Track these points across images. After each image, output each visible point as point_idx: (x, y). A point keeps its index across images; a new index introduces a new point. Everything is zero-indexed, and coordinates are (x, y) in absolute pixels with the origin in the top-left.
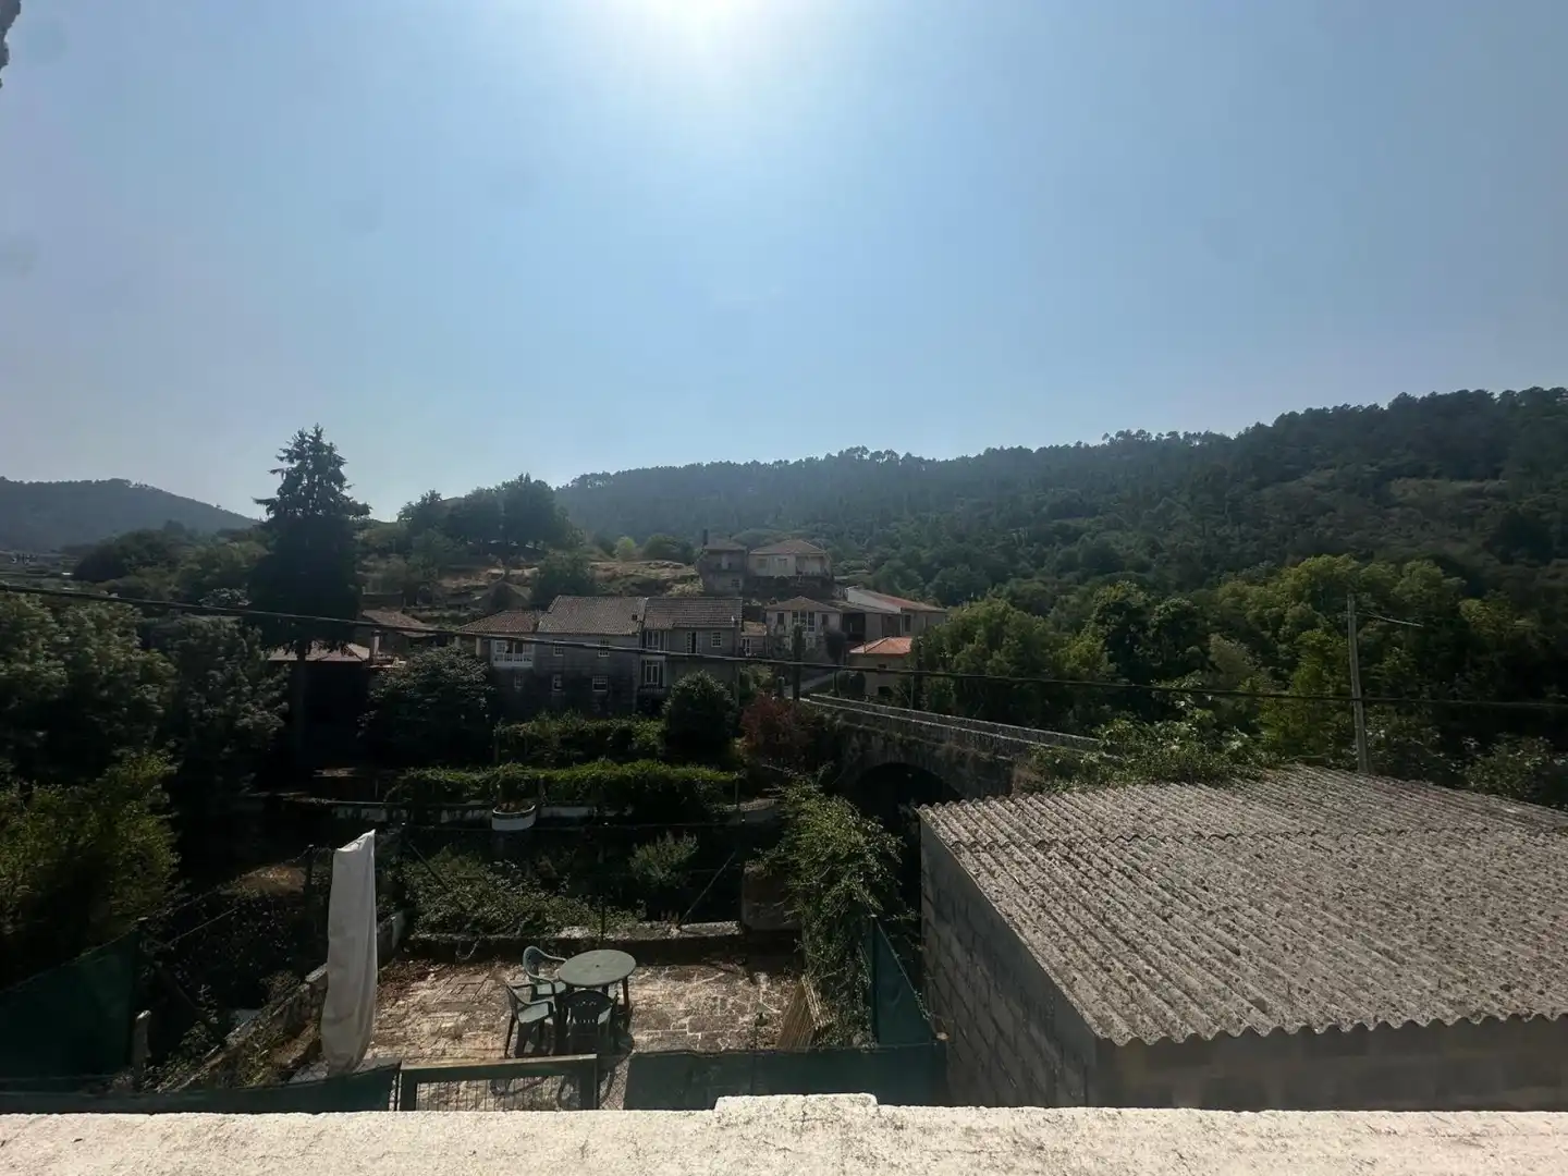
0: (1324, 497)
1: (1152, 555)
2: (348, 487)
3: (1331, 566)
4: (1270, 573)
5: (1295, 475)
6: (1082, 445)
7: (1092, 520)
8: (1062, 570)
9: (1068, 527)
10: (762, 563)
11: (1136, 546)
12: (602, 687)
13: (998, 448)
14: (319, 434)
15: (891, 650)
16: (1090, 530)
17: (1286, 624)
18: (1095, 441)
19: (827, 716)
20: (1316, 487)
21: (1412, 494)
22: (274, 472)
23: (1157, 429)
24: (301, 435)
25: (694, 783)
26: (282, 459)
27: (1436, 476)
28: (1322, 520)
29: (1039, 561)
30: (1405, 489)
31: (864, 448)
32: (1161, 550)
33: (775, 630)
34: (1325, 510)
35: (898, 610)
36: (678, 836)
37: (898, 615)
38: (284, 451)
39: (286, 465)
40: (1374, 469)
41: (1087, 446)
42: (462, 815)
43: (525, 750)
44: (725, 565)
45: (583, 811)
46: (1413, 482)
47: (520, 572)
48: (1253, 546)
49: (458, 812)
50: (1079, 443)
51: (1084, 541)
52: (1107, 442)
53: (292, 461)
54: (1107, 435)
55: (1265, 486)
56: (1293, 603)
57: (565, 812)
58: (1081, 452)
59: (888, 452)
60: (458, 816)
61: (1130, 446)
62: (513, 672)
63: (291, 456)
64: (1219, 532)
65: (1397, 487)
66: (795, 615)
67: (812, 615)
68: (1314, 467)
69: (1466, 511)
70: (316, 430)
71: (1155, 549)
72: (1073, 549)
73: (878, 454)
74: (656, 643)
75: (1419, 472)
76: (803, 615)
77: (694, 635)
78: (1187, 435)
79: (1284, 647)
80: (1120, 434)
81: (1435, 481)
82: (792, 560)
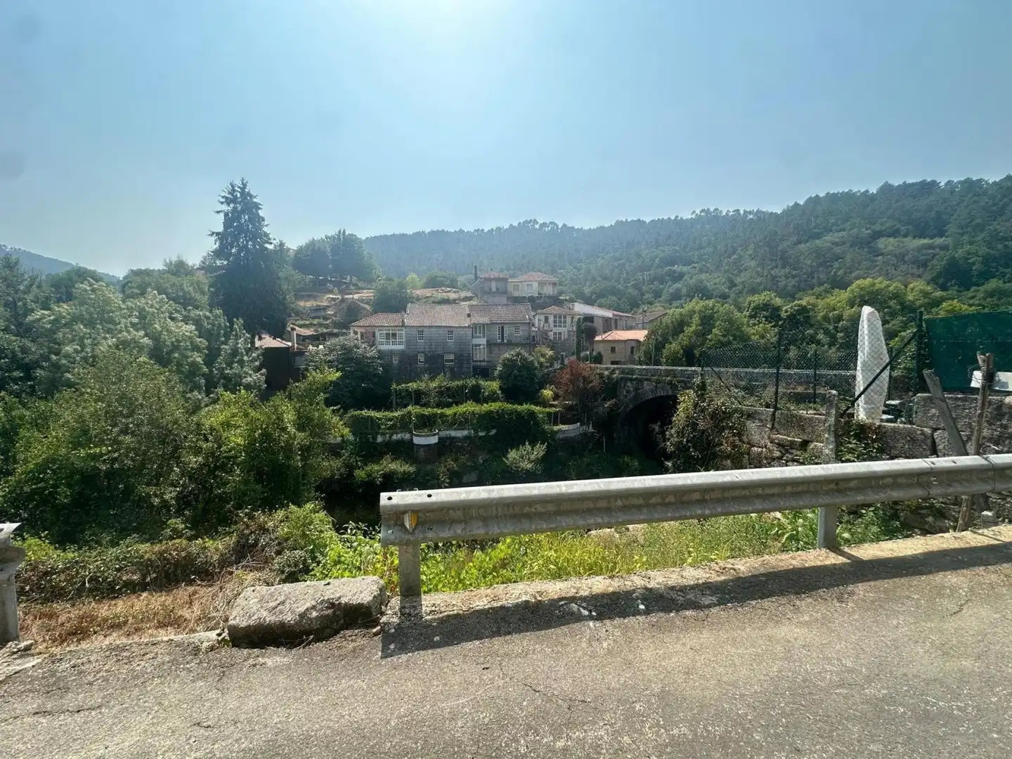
0: (838, 250)
1: (730, 288)
2: (267, 226)
3: (874, 285)
4: (826, 291)
5: (818, 236)
6: (679, 218)
7: (689, 267)
8: (671, 300)
9: (675, 272)
10: (516, 287)
11: (720, 282)
12: (452, 361)
13: (624, 220)
14: (245, 185)
15: (617, 338)
16: (689, 273)
17: (843, 320)
18: (687, 215)
19: (606, 373)
20: (833, 243)
21: (890, 248)
22: (218, 212)
23: (726, 208)
24: (232, 186)
25: (536, 413)
26: (222, 203)
27: (905, 236)
28: (836, 265)
29: (658, 294)
30: (887, 244)
31: (535, 220)
32: (735, 285)
33: (543, 327)
34: (837, 258)
35: (611, 315)
36: (533, 444)
37: (611, 318)
38: (223, 197)
39: (225, 208)
40: (869, 231)
41: (682, 218)
42: (390, 437)
43: (418, 398)
44: (494, 289)
45: (465, 433)
46: (891, 239)
47: (351, 296)
48: (793, 282)
49: (388, 435)
50: (677, 217)
51: (686, 280)
52: (694, 216)
53: (228, 205)
54: (694, 212)
55: (800, 243)
56: (848, 308)
57: (453, 433)
58: (678, 222)
59: (551, 223)
60: (388, 438)
61: (711, 217)
62: (392, 353)
63: (228, 201)
64: (773, 272)
65: (882, 243)
66: (555, 317)
67: (565, 317)
68: (831, 231)
69: (923, 257)
70: (243, 183)
71: (732, 284)
72: (678, 285)
73: (544, 225)
74: (480, 333)
75: (894, 233)
76: (560, 317)
77: (503, 328)
78: (745, 212)
79: (841, 335)
80: (703, 211)
81: (905, 240)
82: (535, 285)
